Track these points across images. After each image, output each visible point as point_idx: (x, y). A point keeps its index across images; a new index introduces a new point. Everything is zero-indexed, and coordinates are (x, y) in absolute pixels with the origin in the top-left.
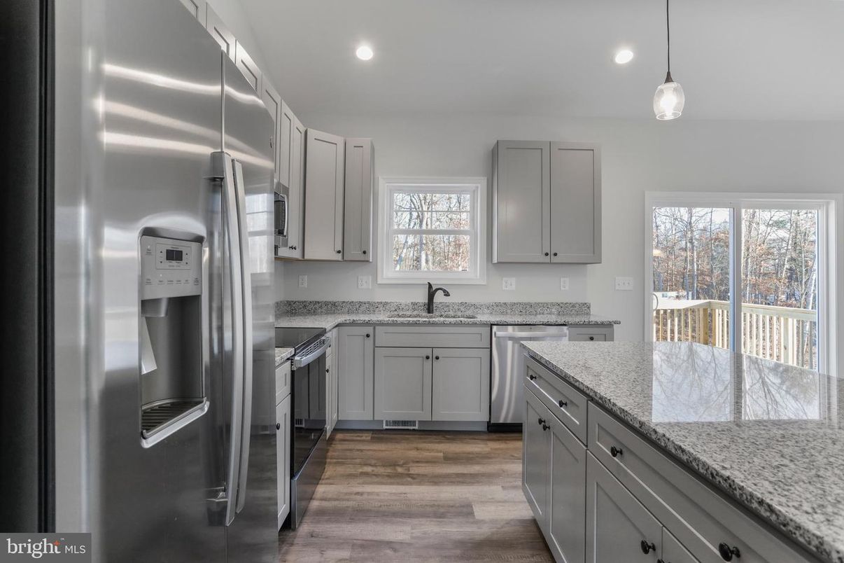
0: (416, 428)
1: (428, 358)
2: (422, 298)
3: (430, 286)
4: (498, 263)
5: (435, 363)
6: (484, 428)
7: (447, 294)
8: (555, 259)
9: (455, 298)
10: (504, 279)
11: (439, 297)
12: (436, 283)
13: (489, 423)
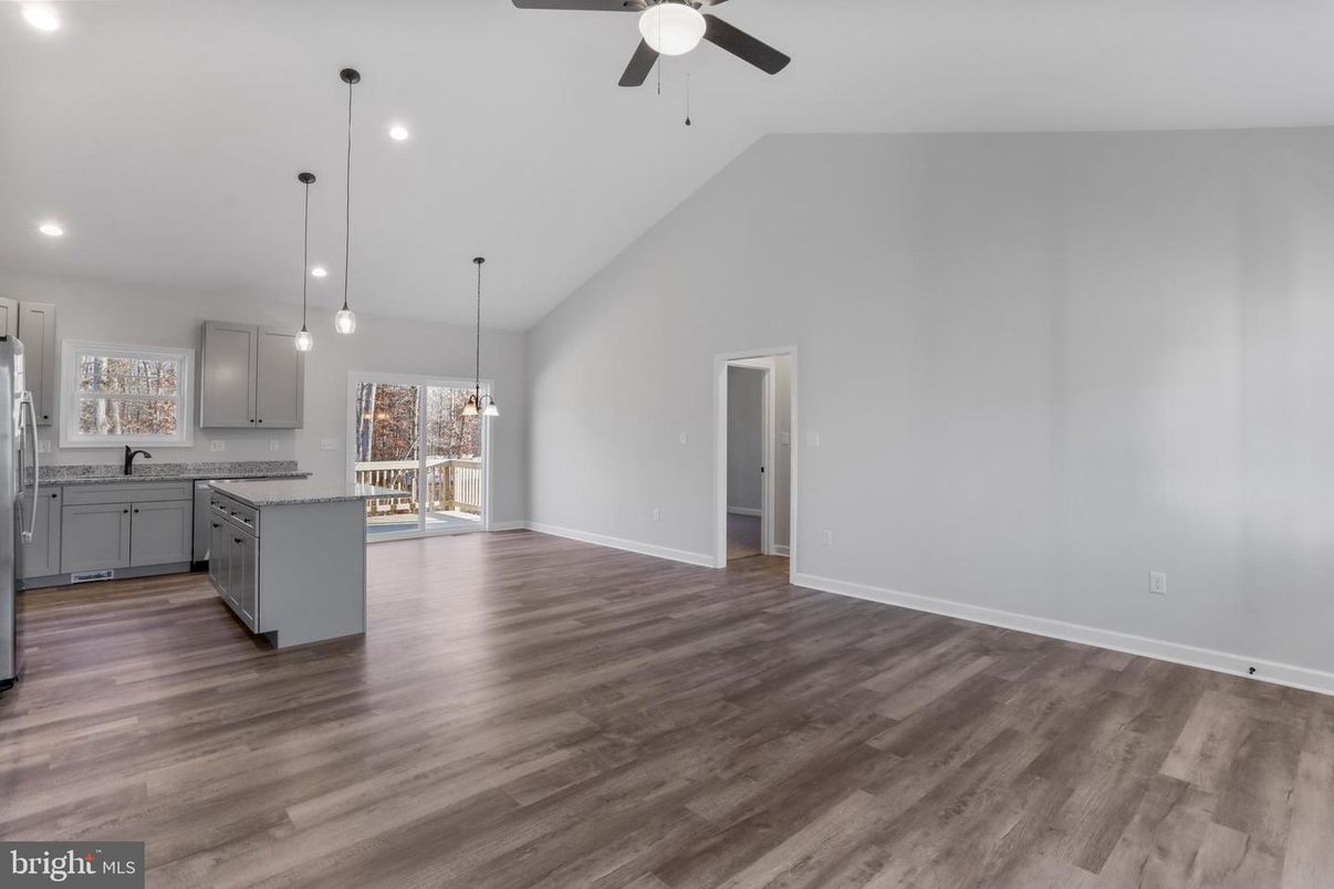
0: (112, 578)
1: (126, 511)
2: (119, 460)
3: (128, 449)
4: (204, 428)
5: (135, 516)
6: (187, 569)
7: (148, 456)
8: (260, 425)
9: (156, 459)
10: (213, 442)
11: (138, 460)
12: (134, 447)
13: (192, 562)
